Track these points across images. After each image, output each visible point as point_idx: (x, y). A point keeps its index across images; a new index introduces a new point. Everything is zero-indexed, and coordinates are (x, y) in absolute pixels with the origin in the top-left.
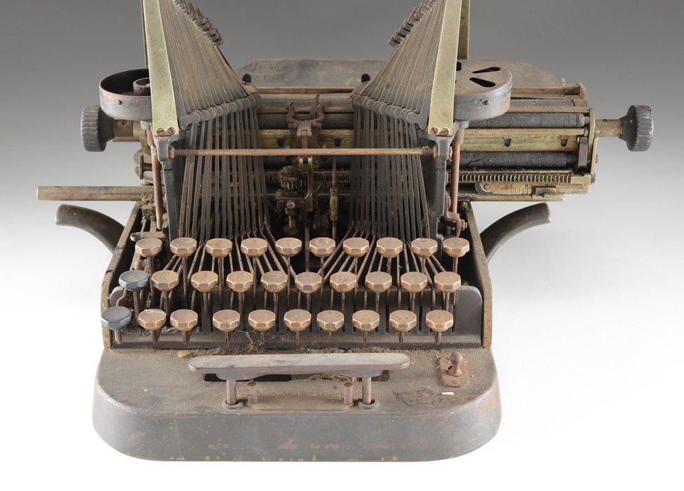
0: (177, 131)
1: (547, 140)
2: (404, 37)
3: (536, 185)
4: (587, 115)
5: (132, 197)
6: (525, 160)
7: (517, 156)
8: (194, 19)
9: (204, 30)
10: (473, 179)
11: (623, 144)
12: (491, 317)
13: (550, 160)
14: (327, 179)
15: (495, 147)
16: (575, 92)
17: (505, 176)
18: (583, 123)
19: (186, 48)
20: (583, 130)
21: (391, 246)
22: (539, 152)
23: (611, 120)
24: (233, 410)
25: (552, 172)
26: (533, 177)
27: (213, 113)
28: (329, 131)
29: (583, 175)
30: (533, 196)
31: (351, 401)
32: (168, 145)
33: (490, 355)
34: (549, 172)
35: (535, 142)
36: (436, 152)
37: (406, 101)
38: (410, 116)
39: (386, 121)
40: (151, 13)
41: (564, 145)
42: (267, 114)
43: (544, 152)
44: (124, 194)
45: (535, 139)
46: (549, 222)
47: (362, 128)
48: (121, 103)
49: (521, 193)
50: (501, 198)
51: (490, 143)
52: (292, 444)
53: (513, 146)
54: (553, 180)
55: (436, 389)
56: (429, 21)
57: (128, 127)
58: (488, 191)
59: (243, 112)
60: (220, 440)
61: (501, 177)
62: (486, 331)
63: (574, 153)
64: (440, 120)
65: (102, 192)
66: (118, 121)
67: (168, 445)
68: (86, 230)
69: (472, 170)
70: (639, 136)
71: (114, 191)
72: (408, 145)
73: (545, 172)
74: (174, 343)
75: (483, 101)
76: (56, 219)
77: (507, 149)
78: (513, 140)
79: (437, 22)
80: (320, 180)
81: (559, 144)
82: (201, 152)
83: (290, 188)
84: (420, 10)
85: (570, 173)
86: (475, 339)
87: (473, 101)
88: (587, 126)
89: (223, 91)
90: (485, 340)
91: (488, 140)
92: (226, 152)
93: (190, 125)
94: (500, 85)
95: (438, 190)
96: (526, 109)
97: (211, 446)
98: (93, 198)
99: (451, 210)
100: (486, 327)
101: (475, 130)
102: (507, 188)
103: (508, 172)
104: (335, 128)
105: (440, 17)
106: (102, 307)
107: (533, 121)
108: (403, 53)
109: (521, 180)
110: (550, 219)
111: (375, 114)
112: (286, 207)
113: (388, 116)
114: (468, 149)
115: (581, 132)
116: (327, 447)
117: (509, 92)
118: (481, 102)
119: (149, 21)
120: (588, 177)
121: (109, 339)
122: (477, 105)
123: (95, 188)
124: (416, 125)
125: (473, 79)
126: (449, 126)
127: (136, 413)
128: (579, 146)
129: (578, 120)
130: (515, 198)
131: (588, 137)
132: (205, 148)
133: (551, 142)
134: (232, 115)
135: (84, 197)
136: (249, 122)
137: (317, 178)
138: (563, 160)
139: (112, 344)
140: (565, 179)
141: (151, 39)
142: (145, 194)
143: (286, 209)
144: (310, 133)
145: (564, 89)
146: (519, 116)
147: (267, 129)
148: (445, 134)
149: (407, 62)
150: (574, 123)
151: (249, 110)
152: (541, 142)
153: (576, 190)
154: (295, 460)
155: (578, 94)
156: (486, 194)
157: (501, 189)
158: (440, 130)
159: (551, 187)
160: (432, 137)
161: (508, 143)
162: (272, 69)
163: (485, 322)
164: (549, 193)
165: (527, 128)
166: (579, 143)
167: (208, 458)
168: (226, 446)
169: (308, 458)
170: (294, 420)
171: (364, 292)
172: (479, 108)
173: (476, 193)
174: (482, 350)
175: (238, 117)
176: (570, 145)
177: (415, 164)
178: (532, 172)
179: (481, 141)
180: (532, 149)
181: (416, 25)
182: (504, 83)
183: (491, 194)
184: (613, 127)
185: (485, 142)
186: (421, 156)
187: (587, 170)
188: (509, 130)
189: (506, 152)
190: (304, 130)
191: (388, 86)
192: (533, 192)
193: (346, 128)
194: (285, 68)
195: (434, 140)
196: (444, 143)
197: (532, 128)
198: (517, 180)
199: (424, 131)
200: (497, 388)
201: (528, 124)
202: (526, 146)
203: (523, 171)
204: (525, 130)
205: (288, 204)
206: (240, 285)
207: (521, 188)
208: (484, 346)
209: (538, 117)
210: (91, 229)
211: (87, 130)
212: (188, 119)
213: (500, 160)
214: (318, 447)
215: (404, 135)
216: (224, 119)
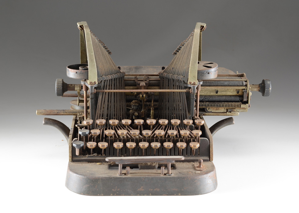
0: (97, 83)
1: (231, 91)
2: (178, 52)
3: (228, 108)
4: (246, 81)
5: (74, 113)
6: (224, 98)
7: (220, 97)
8: (102, 45)
9: (105, 49)
10: (204, 106)
11: (261, 94)
12: (212, 149)
13: (233, 99)
14: (149, 106)
15: (212, 94)
16: (242, 76)
17: (216, 105)
18: (245, 85)
19: (100, 54)
20: (245, 87)
21: (176, 122)
22: (229, 96)
23: (255, 85)
24: (121, 176)
25: (234, 103)
26: (227, 105)
27: (110, 77)
28: (150, 87)
29: (245, 104)
30: (227, 112)
31: (163, 173)
32: (94, 88)
33: (213, 163)
34: (233, 103)
35: (227, 92)
36: (191, 91)
37: (180, 73)
38: (181, 78)
39: (172, 81)
40: (88, 41)
41: (238, 93)
42: (127, 81)
43: (230, 96)
44: (71, 112)
45: (227, 91)
46: (233, 124)
47: (163, 86)
48: (76, 73)
49: (222, 112)
50: (215, 114)
51: (210, 92)
52: (143, 188)
53: (219, 93)
54: (234, 106)
55: (194, 171)
56: (187, 45)
57: (73, 86)
58: (210, 111)
59: (119, 78)
60: (116, 187)
61: (215, 105)
62: (211, 155)
63: (242, 96)
64: (192, 79)
65: (62, 112)
66: (69, 84)
67: (97, 190)
68: (55, 127)
69: (204, 102)
70: (266, 90)
71: (67, 111)
72: (180, 88)
73: (231, 103)
74: (95, 160)
75: (208, 72)
76: (43, 122)
77: (216, 94)
78: (219, 91)
79: (191, 45)
80: (146, 106)
81: (236, 92)
82: (105, 91)
83: (136, 108)
84: (184, 42)
85: (241, 104)
86: (207, 158)
87: (204, 72)
88: (246, 85)
89: (113, 70)
90: (211, 158)
91: (209, 91)
92: (113, 91)
93: (101, 81)
94: (213, 67)
95: (192, 106)
96: (223, 80)
97: (113, 190)
98: (59, 114)
99: (196, 115)
100: (211, 153)
101: (205, 87)
102: (217, 110)
103: (217, 103)
104: (153, 86)
105: (192, 43)
106: (69, 146)
107: (226, 83)
108: (178, 57)
109: (222, 106)
110: (234, 122)
111: (168, 79)
112: (134, 115)
113: (173, 79)
114: (202, 95)
115: (244, 88)
116: (155, 190)
117: (217, 70)
118: (207, 73)
119: (87, 44)
120: (247, 105)
121: (71, 158)
122: (205, 74)
123: (59, 110)
124: (184, 81)
125: (204, 66)
126: (196, 81)
127: (86, 178)
128: (243, 93)
129: (243, 83)
130: (220, 114)
131: (247, 90)
132: (106, 89)
133: (233, 92)
134: (116, 79)
135: (55, 114)
136: (121, 82)
137: (145, 105)
138: (238, 99)
139: (72, 160)
140: (239, 106)
141: (88, 50)
142: (79, 112)
143: (134, 116)
144: (145, 85)
145: (238, 75)
146: (221, 82)
147: (127, 86)
148: (194, 84)
149: (180, 60)
150: (242, 84)
151: (121, 78)
152: (229, 92)
153: (243, 110)
154: (144, 195)
155: (243, 77)
156: (209, 112)
157: (215, 110)
158: (192, 83)
159: (234, 109)
160: (189, 86)
161: (217, 92)
162: (125, 69)
163: (211, 151)
164: (233, 111)
165: (224, 86)
166: (243, 92)
167: (112, 194)
168: (119, 190)
169: (148, 194)
170: (143, 179)
171: (166, 139)
172: (206, 75)
173: (206, 112)
174: (209, 162)
175: (118, 80)
176: (240, 93)
177: (183, 96)
178: (226, 103)
179: (207, 91)
180: (226, 94)
181: (183, 47)
182: (215, 67)
183: (211, 112)
184: (256, 87)
185: (209, 92)
186: (185, 92)
187: (247, 102)
188: (217, 87)
189: (216, 96)
190: (143, 84)
191: (173, 69)
192: (227, 111)
193: (156, 86)
194: (130, 69)
195: (190, 87)
196: (194, 87)
197: (226, 86)
198: (221, 106)
199: (187, 84)
200: (216, 171)
201: (224, 85)
202: (224, 93)
203: (223, 103)
204: (223, 87)
205: (135, 114)
206: (123, 133)
207: (222, 110)
208: (211, 160)
209: (228, 82)
210: (57, 126)
211: (58, 87)
212: (101, 79)
213: (214, 99)
214: (152, 190)
215: (179, 86)
216: (113, 80)
